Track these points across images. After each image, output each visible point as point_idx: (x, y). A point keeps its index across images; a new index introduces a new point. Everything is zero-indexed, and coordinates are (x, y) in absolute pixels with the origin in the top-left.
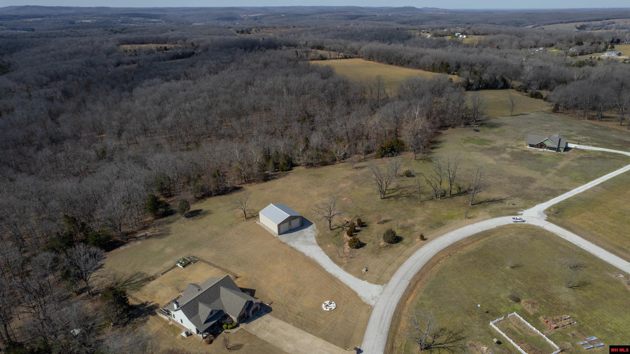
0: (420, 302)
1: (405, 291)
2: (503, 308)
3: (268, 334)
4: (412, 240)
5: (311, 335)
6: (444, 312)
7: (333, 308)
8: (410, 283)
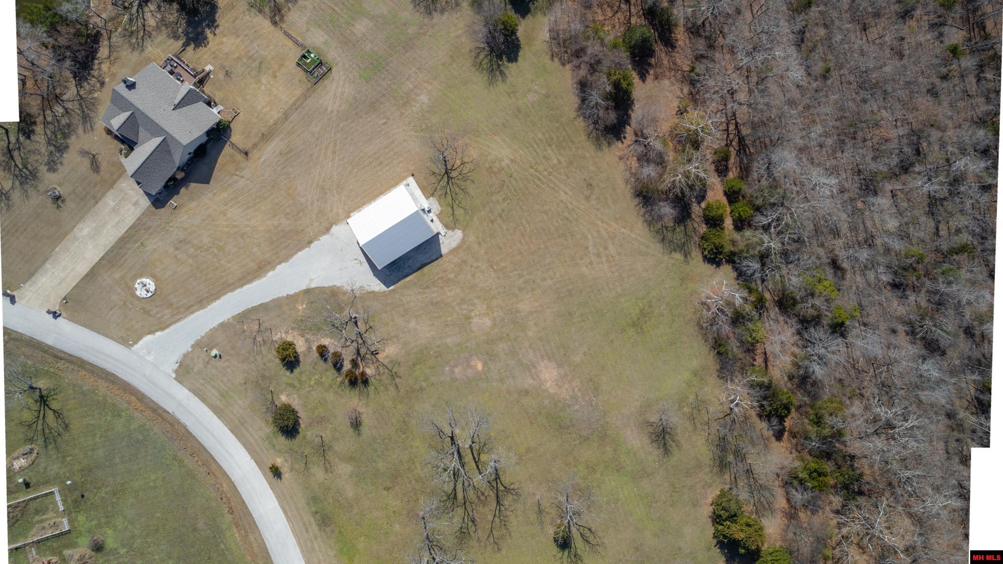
0: (123, 414)
1: (153, 401)
2: (87, 520)
3: (112, 204)
4: (280, 451)
5: (98, 259)
6: (97, 440)
7: (138, 293)
8: (168, 413)
